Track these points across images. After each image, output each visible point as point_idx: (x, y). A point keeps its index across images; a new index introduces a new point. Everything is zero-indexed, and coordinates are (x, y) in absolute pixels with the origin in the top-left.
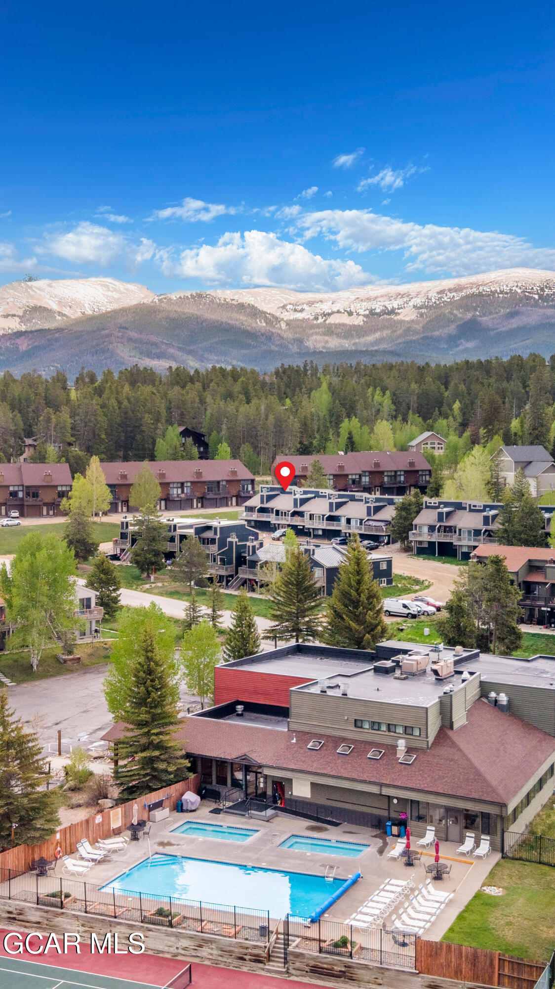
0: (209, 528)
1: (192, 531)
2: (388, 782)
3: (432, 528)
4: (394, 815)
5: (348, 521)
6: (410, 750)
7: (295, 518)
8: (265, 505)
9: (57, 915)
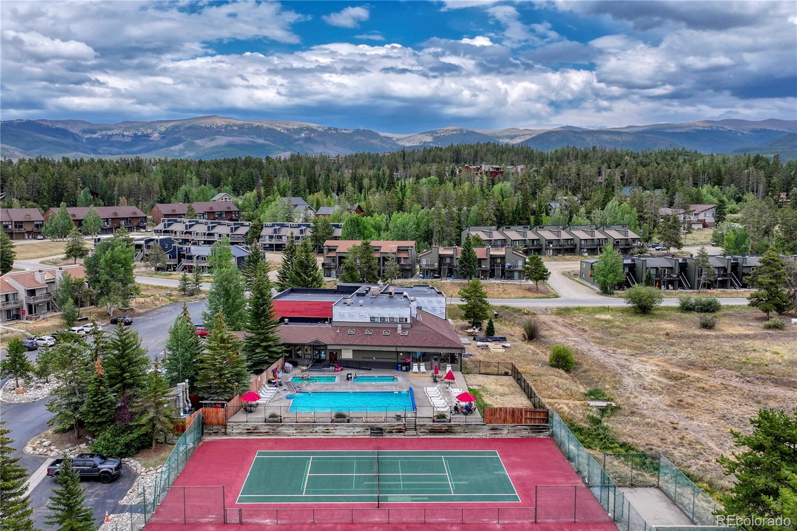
0: (152, 240)
1: (143, 242)
2: (400, 345)
3: (271, 237)
4: (400, 361)
5: (220, 235)
6: (403, 329)
7: (186, 235)
8: (167, 229)
9: (279, 426)
